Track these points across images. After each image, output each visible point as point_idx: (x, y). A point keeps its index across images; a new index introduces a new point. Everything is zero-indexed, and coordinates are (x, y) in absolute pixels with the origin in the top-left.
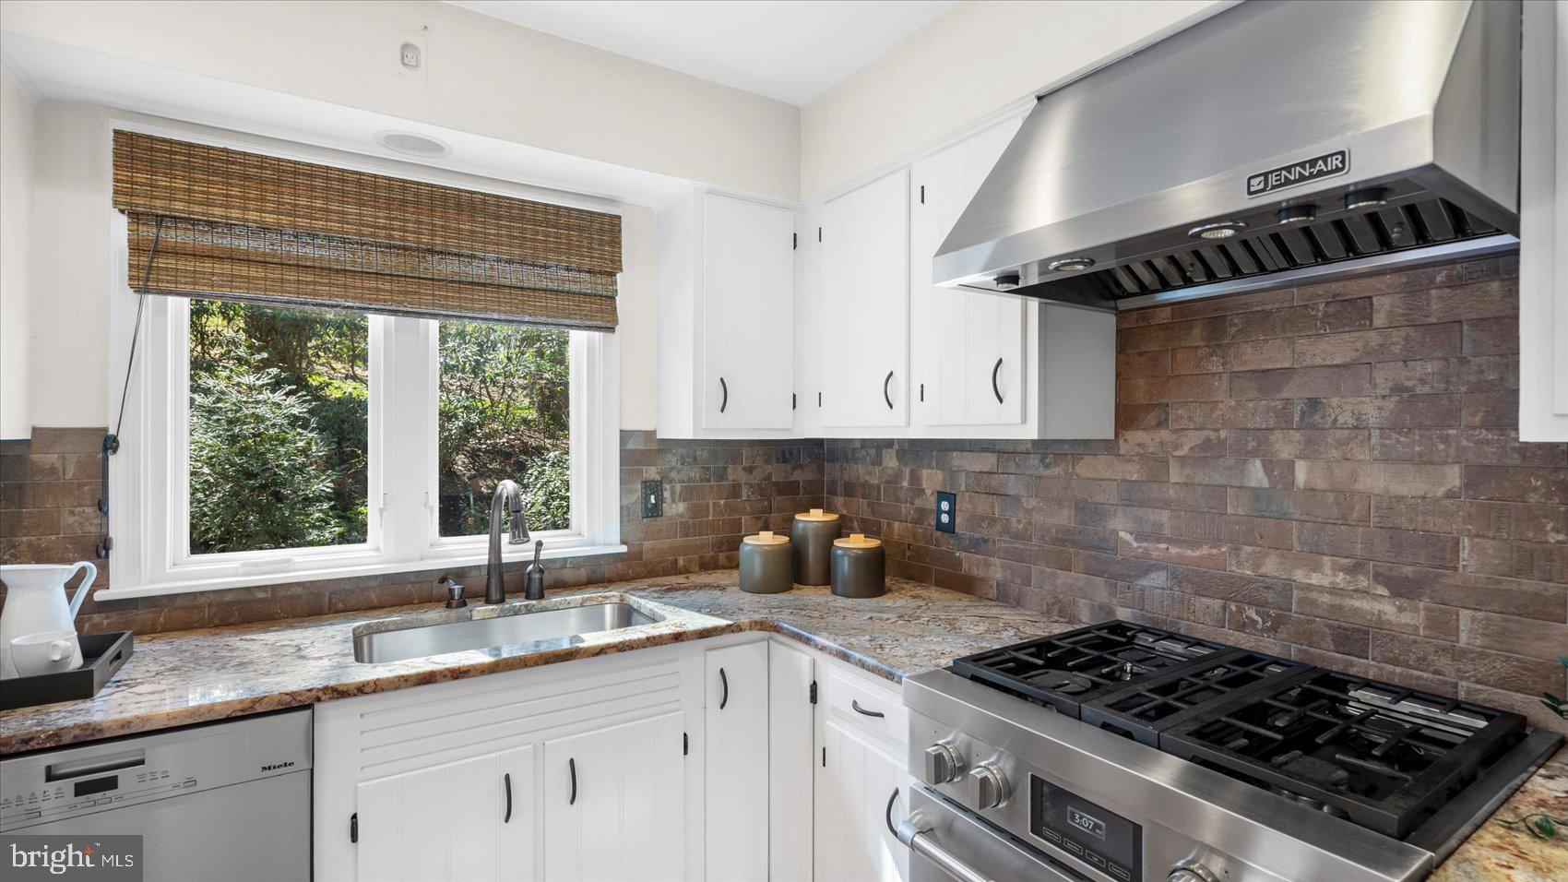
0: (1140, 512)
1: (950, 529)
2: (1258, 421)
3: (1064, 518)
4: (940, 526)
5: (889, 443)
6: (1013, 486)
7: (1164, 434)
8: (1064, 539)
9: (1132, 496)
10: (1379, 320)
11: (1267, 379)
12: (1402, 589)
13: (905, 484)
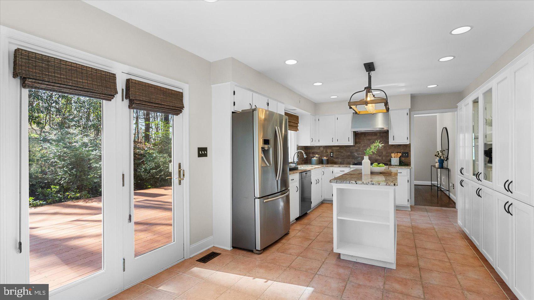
0: (358, 152)
1: (332, 157)
2: (369, 143)
3: (349, 153)
4: (331, 156)
5: (321, 146)
6: (342, 151)
7: (360, 145)
8: (349, 156)
9: (357, 151)
10: (378, 135)
11: (369, 140)
12: (380, 156)
13: (325, 151)
